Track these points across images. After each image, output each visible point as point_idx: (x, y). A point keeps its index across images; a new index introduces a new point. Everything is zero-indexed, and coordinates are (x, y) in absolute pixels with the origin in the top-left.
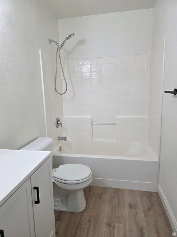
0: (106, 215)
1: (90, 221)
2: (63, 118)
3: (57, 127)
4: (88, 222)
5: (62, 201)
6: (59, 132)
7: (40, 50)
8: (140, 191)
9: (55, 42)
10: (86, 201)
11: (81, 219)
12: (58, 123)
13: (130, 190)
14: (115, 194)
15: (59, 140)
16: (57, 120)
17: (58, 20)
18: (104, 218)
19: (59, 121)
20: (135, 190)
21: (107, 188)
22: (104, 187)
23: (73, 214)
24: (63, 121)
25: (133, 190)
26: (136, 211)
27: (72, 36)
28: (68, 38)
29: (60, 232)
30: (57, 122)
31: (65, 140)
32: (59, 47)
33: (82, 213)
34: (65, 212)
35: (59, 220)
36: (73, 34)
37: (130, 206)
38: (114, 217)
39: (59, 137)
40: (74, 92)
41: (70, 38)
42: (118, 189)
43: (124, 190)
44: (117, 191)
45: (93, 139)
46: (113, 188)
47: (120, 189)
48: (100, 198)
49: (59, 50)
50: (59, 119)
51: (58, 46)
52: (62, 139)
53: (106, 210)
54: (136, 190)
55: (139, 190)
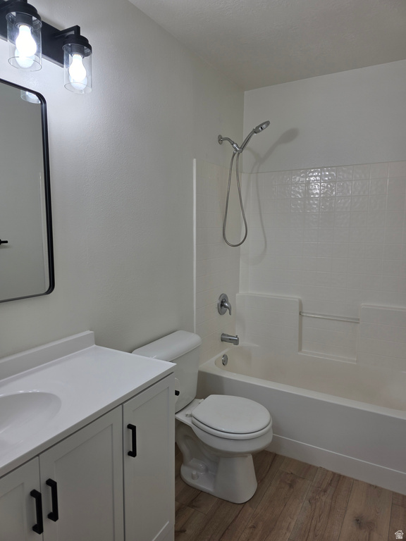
0: (293, 524)
1: (254, 527)
2: (237, 295)
3: (221, 313)
4: (250, 528)
5: (207, 470)
6: (225, 324)
7: (195, 160)
8: (394, 493)
9: (229, 140)
10: (258, 484)
11: (237, 517)
12: (223, 305)
13: (371, 485)
14: (330, 484)
15: (223, 340)
16: (221, 300)
17: (245, 92)
18: (288, 529)
19: (225, 302)
20: (382, 489)
21: (314, 466)
22: (306, 464)
23: (223, 502)
24: (236, 301)
25: (376, 487)
26: (369, 537)
27: (264, 126)
28: (255, 131)
29: (189, 532)
30: (222, 302)
31: (236, 342)
32: (236, 150)
33: (242, 506)
34: (209, 494)
35: (193, 507)
36: (267, 123)
37: (359, 521)
38: (311, 534)
39: (223, 334)
40: (266, 242)
41: (259, 131)
42: (340, 476)
43: (352, 483)
44: (337, 480)
45: (300, 349)
46: (328, 471)
47: (344, 477)
48: (291, 486)
49: (236, 155)
50: (225, 296)
51: (235, 148)
52: (231, 341)
53: (297, 514)
54: (386, 490)
55: (393, 490)
